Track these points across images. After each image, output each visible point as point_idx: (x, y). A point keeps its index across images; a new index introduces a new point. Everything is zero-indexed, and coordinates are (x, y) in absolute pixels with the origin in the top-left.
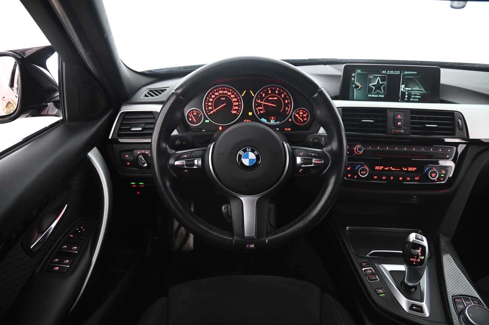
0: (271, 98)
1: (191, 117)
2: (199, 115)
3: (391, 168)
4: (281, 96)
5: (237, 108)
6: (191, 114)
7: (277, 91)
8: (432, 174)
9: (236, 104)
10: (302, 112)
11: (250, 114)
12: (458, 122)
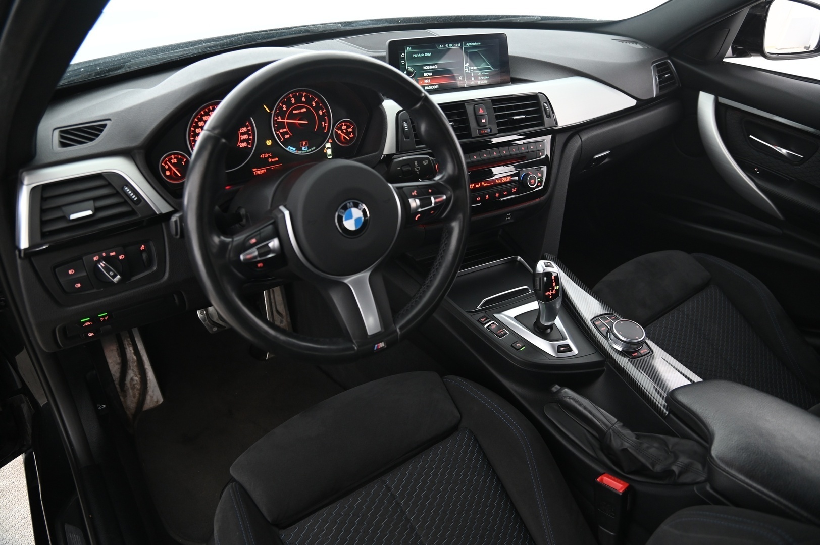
0: (297, 111)
1: (170, 169)
2: (183, 163)
3: (483, 183)
4: (311, 105)
5: (246, 137)
6: (167, 162)
7: (304, 98)
8: (531, 181)
9: (243, 131)
10: (345, 125)
11: (269, 143)
12: (545, 107)
